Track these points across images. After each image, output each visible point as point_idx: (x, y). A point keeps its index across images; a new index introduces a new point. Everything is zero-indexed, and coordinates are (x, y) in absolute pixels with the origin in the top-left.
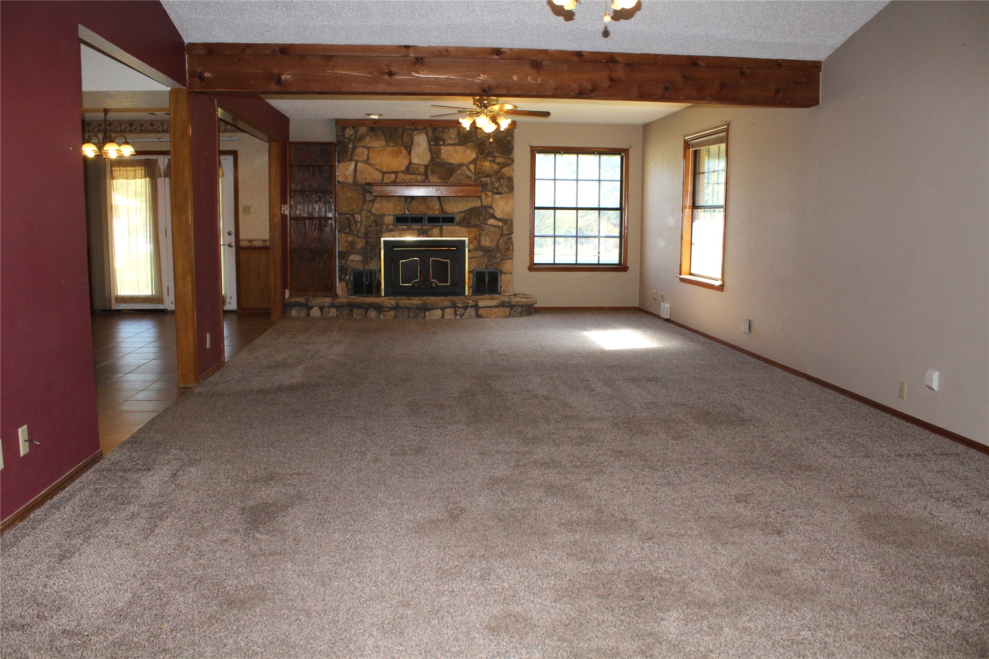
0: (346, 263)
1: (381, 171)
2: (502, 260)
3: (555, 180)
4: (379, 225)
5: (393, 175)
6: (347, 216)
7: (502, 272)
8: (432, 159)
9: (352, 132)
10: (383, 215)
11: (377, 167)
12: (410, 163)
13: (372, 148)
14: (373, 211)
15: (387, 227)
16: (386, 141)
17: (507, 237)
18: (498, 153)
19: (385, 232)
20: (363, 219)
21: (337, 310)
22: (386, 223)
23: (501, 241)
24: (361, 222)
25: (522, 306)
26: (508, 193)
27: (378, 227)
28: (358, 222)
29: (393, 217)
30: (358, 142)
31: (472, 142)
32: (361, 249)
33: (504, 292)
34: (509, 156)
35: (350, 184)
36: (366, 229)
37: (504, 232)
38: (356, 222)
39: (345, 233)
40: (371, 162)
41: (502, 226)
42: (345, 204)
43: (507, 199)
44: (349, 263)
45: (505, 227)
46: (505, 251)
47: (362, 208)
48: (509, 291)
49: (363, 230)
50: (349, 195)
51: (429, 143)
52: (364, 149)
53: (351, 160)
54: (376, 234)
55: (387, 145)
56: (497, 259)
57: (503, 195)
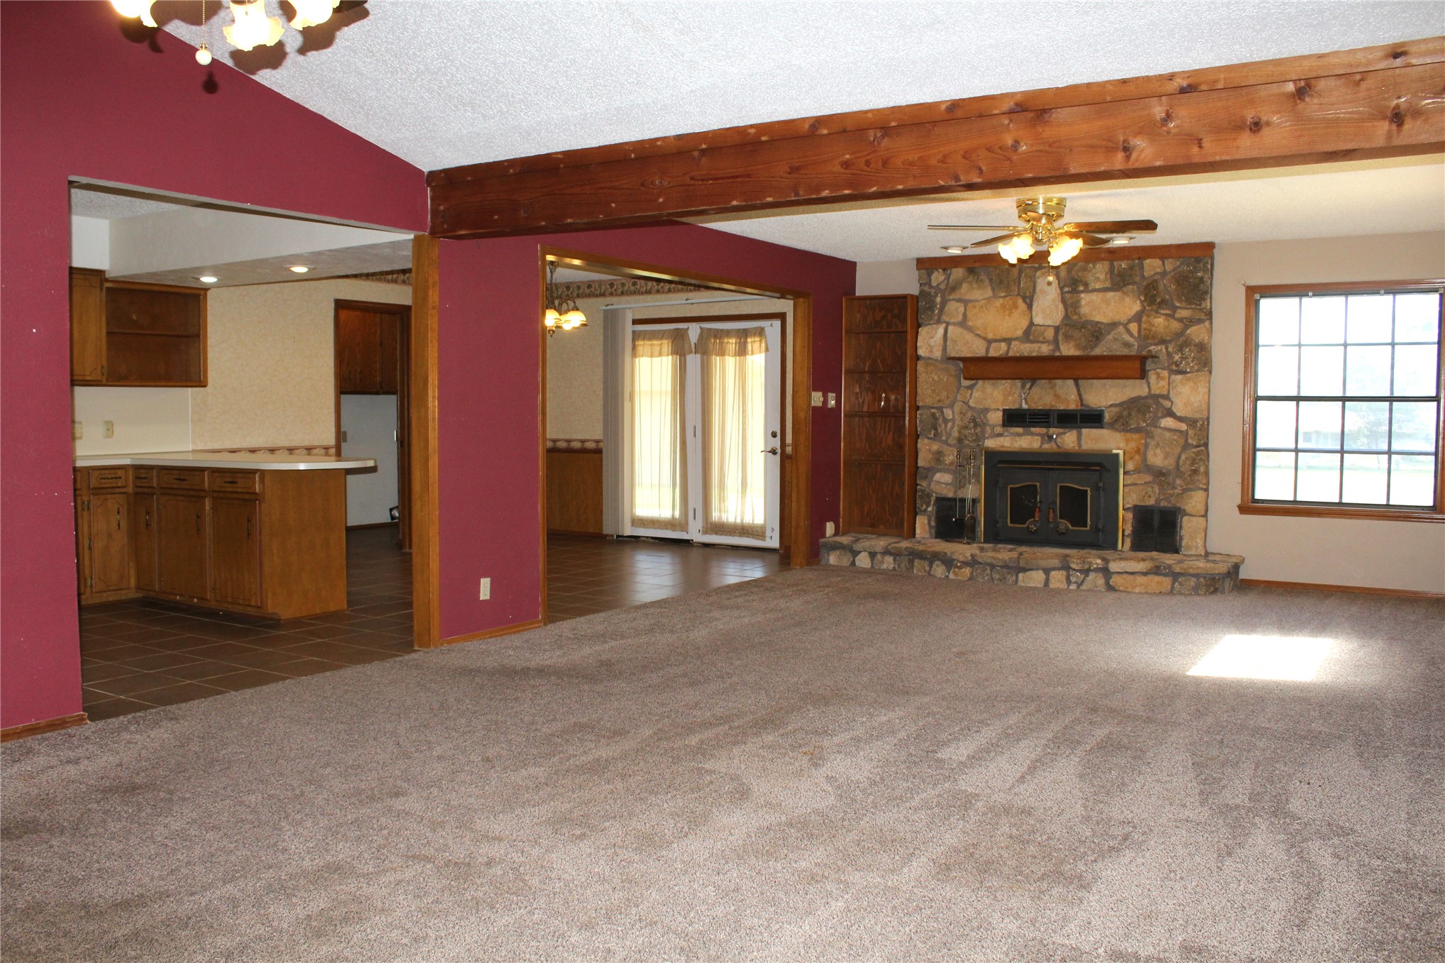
0: (929, 485)
1: (985, 339)
2: (1185, 491)
3: (1300, 345)
4: (979, 426)
5: (1003, 345)
6: (933, 411)
7: (1185, 513)
8: (1066, 316)
9: (942, 278)
10: (986, 410)
11: (978, 332)
12: (1031, 324)
13: (971, 301)
14: (971, 404)
15: (993, 429)
16: (993, 290)
17: (1194, 450)
18: (1180, 301)
19: (988, 438)
20: (956, 417)
21: (894, 560)
22: (990, 423)
23: (1183, 457)
24: (953, 420)
25: (1197, 576)
26: (1197, 371)
27: (979, 430)
28: (949, 420)
29: (1001, 413)
30: (950, 294)
31: (1134, 283)
32: (952, 463)
33: (1189, 548)
34: (1200, 305)
35: (936, 360)
36: (960, 432)
37: (1190, 441)
38: (946, 421)
39: (928, 438)
40: (970, 324)
41: (1186, 431)
42: (929, 392)
43: (1198, 383)
44: (932, 486)
45: (1191, 432)
46: (1190, 476)
47: (956, 397)
48: (1197, 547)
49: (955, 434)
50: (936, 378)
51: (1061, 289)
52: (958, 304)
53: (939, 322)
54: (974, 441)
55: (995, 296)
56: (1176, 488)
57: (1188, 375)
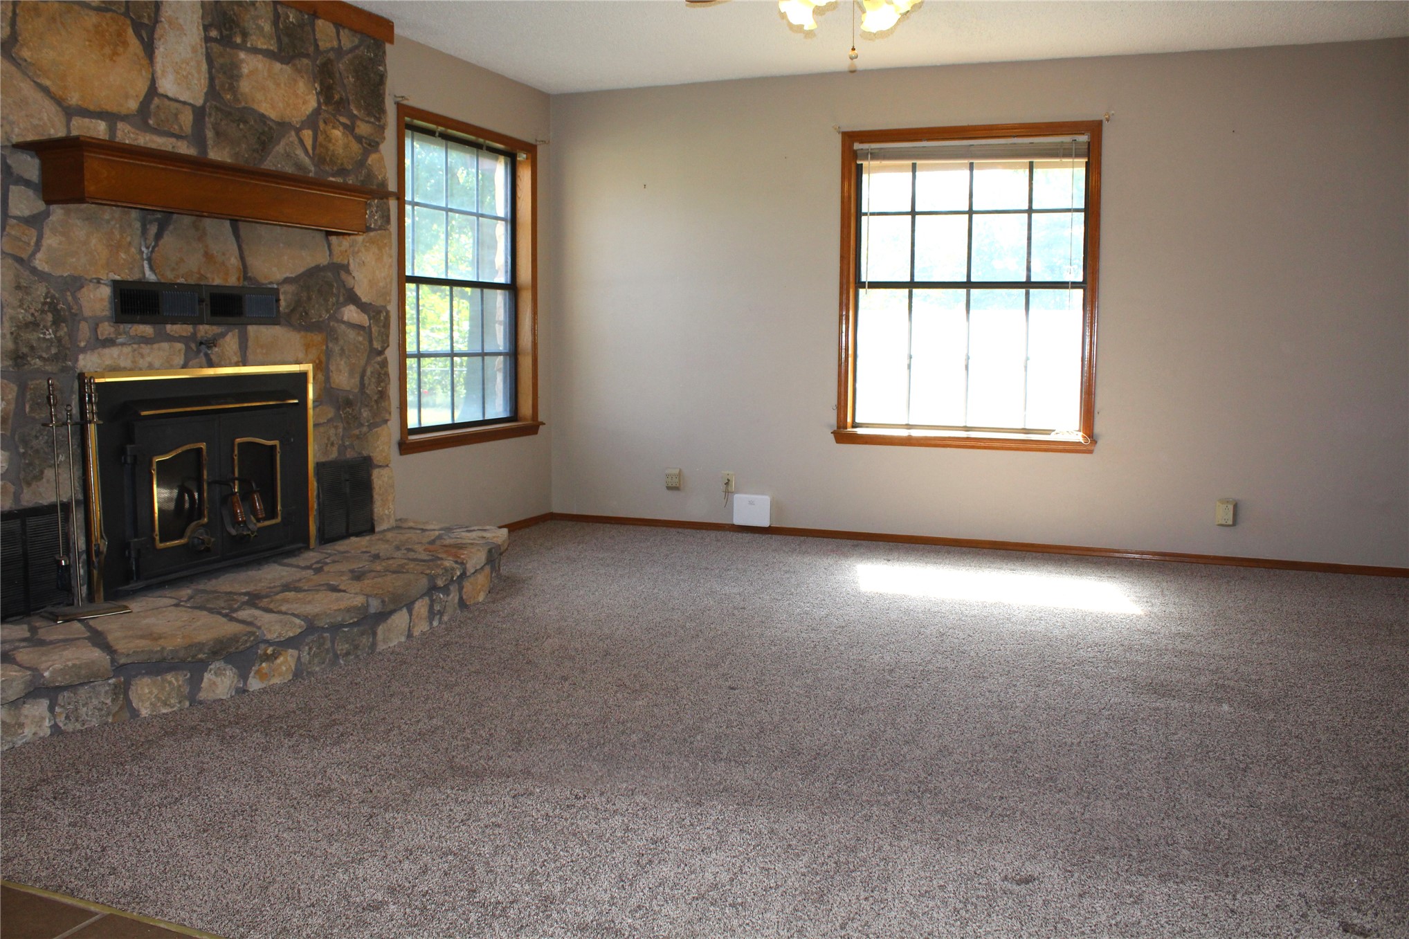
1: (59, 101)
2: (371, 427)
4: (64, 321)
5: (102, 126)
7: (375, 465)
8: (212, 92)
10: (76, 283)
11: (47, 83)
12: (153, 91)
14: (40, 262)
15: (95, 329)
17: (378, 359)
18: (358, 108)
19: (83, 350)
20: (6, 296)
22: (87, 312)
23: (368, 373)
26: (380, 229)
27: (62, 330)
29: (107, 291)
31: (307, 56)
34: (379, 120)
36: (17, 338)
37: (374, 343)
40: (26, 53)
41: (370, 327)
43: (380, 249)
45: (374, 329)
46: (376, 402)
51: (206, 28)
54: (55, 358)
56: (362, 425)
57: (372, 234)
